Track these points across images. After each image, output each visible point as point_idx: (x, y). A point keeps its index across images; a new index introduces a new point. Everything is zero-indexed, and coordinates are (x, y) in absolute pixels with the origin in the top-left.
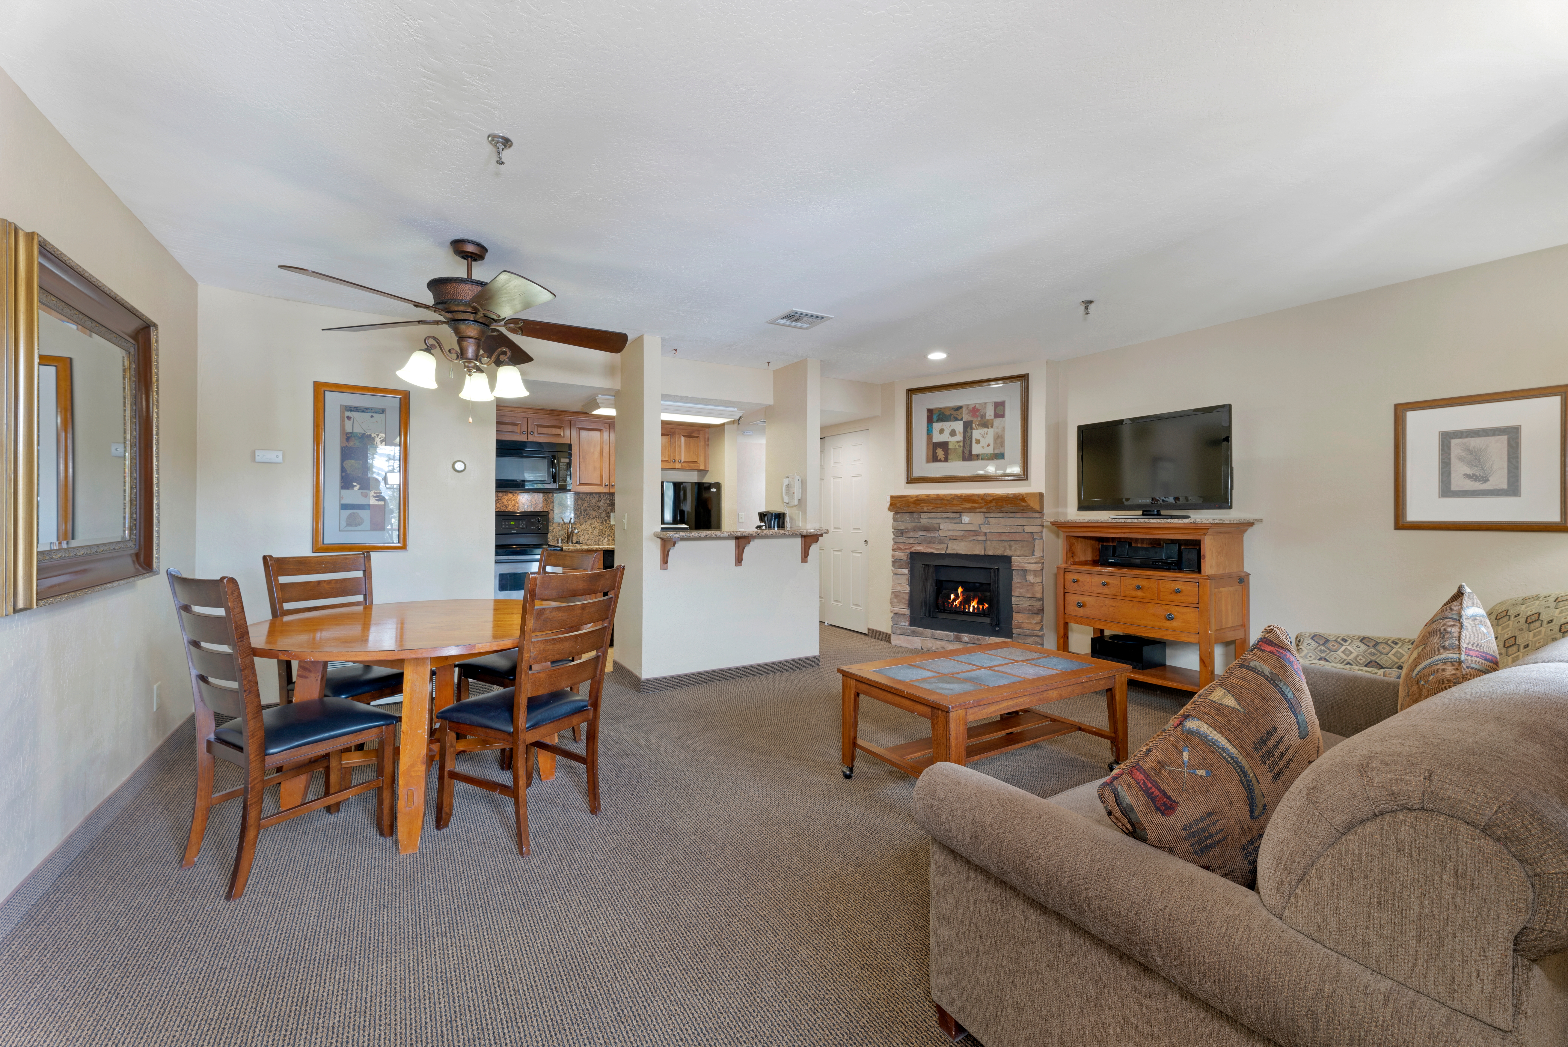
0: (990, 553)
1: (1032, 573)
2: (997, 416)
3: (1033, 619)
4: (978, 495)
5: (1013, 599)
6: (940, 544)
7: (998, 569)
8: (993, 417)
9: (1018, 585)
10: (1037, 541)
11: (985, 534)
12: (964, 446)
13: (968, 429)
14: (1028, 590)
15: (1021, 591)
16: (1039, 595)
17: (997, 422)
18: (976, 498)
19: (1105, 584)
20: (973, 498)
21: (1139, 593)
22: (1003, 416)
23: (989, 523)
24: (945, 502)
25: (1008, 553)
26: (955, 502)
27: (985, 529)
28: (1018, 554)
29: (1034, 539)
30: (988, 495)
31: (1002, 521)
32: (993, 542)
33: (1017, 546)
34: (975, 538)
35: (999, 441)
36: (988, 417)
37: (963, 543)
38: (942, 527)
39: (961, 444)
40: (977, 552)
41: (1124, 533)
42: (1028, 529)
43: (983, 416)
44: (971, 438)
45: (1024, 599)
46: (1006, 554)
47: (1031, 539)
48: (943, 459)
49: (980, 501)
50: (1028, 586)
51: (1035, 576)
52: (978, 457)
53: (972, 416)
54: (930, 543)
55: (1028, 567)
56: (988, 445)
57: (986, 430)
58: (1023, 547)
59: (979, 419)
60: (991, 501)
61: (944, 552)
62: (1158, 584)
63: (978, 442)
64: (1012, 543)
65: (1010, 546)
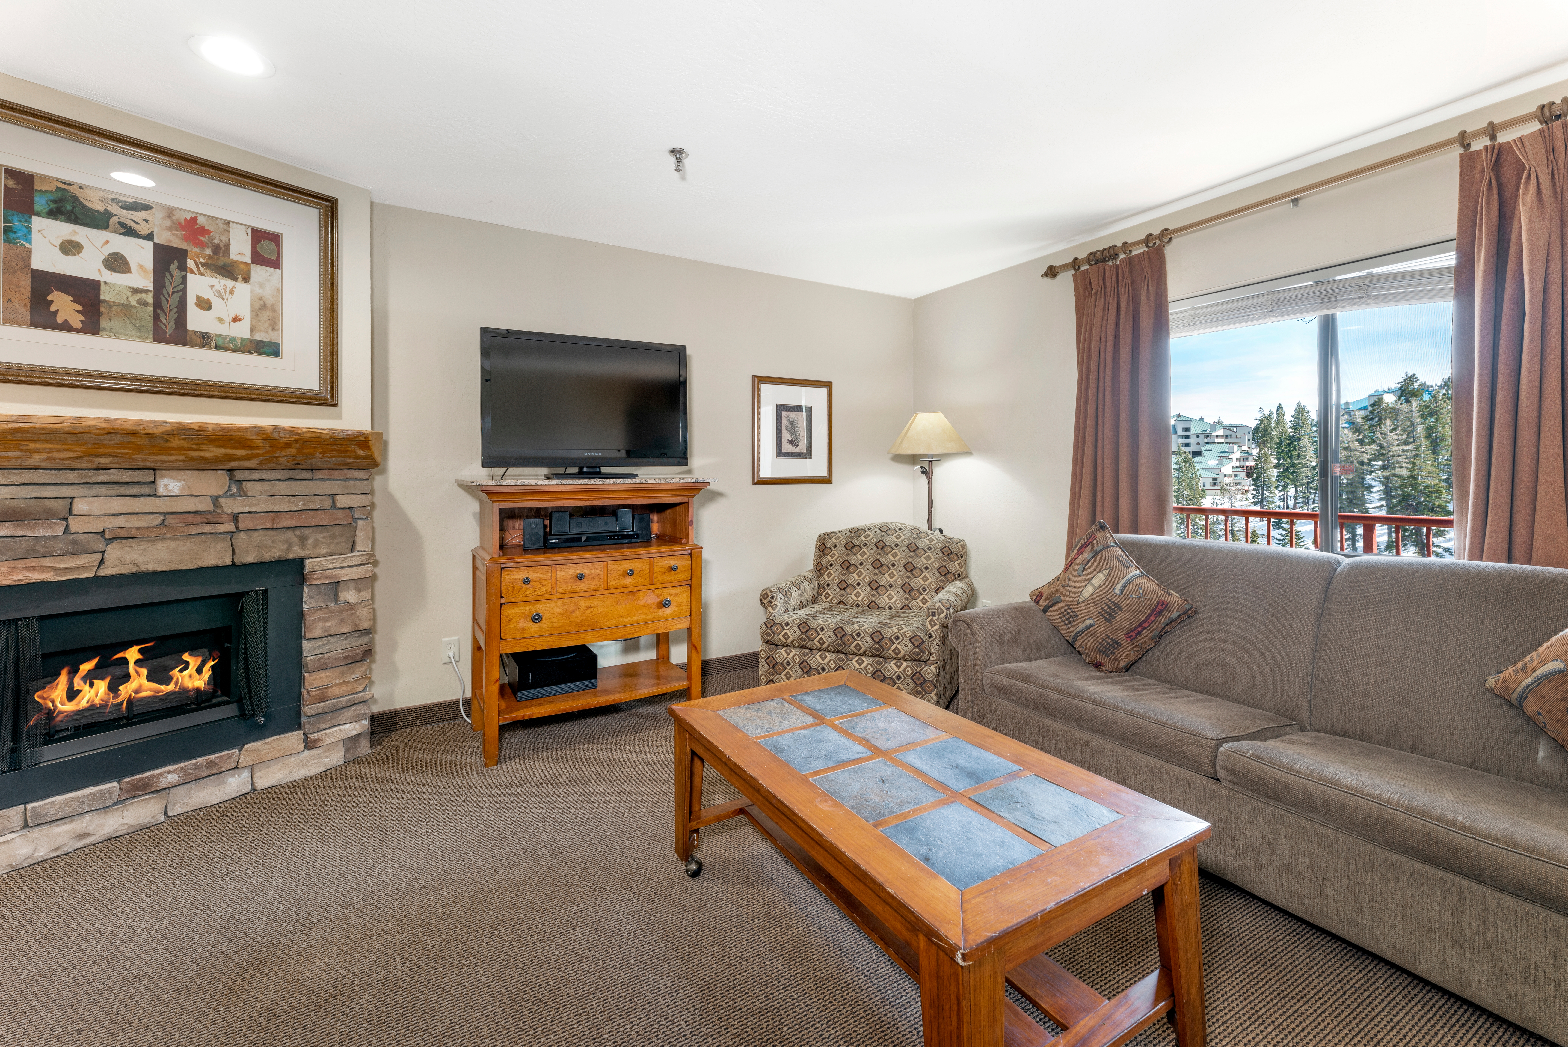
0: (250, 559)
1: (352, 585)
2: (258, 258)
3: (353, 673)
4: (257, 431)
5: (306, 646)
6: (71, 554)
7: (265, 592)
8: (248, 260)
9: (320, 615)
10: (360, 523)
11: (235, 517)
12: (157, 305)
13: (174, 267)
14: (343, 621)
15: (328, 624)
16: (365, 625)
17: (259, 273)
18: (249, 435)
19: (581, 577)
20: (240, 434)
21: (628, 580)
22: (276, 264)
23: (242, 493)
24: (139, 441)
25: (297, 552)
26: (176, 442)
27: (230, 506)
28: (324, 551)
29: (355, 520)
30: (284, 430)
31: (283, 488)
32: (255, 534)
33: (320, 537)
34: (207, 529)
35: (266, 315)
36: (233, 255)
37: (161, 545)
38: (80, 506)
39: (150, 298)
40: (210, 560)
41: (599, 499)
42: (343, 501)
43: (220, 249)
44: (184, 291)
45: (332, 639)
46: (291, 556)
47: (350, 521)
48: (77, 325)
49: (259, 442)
50: (343, 611)
51: (358, 590)
52: (204, 340)
53: (186, 238)
54: (29, 554)
55: (346, 574)
56: (236, 319)
57: (229, 283)
58: (332, 537)
59: (208, 252)
60: (288, 445)
61: (89, 574)
62: (651, 564)
63: (205, 304)
64: (307, 531)
65: (303, 540)
